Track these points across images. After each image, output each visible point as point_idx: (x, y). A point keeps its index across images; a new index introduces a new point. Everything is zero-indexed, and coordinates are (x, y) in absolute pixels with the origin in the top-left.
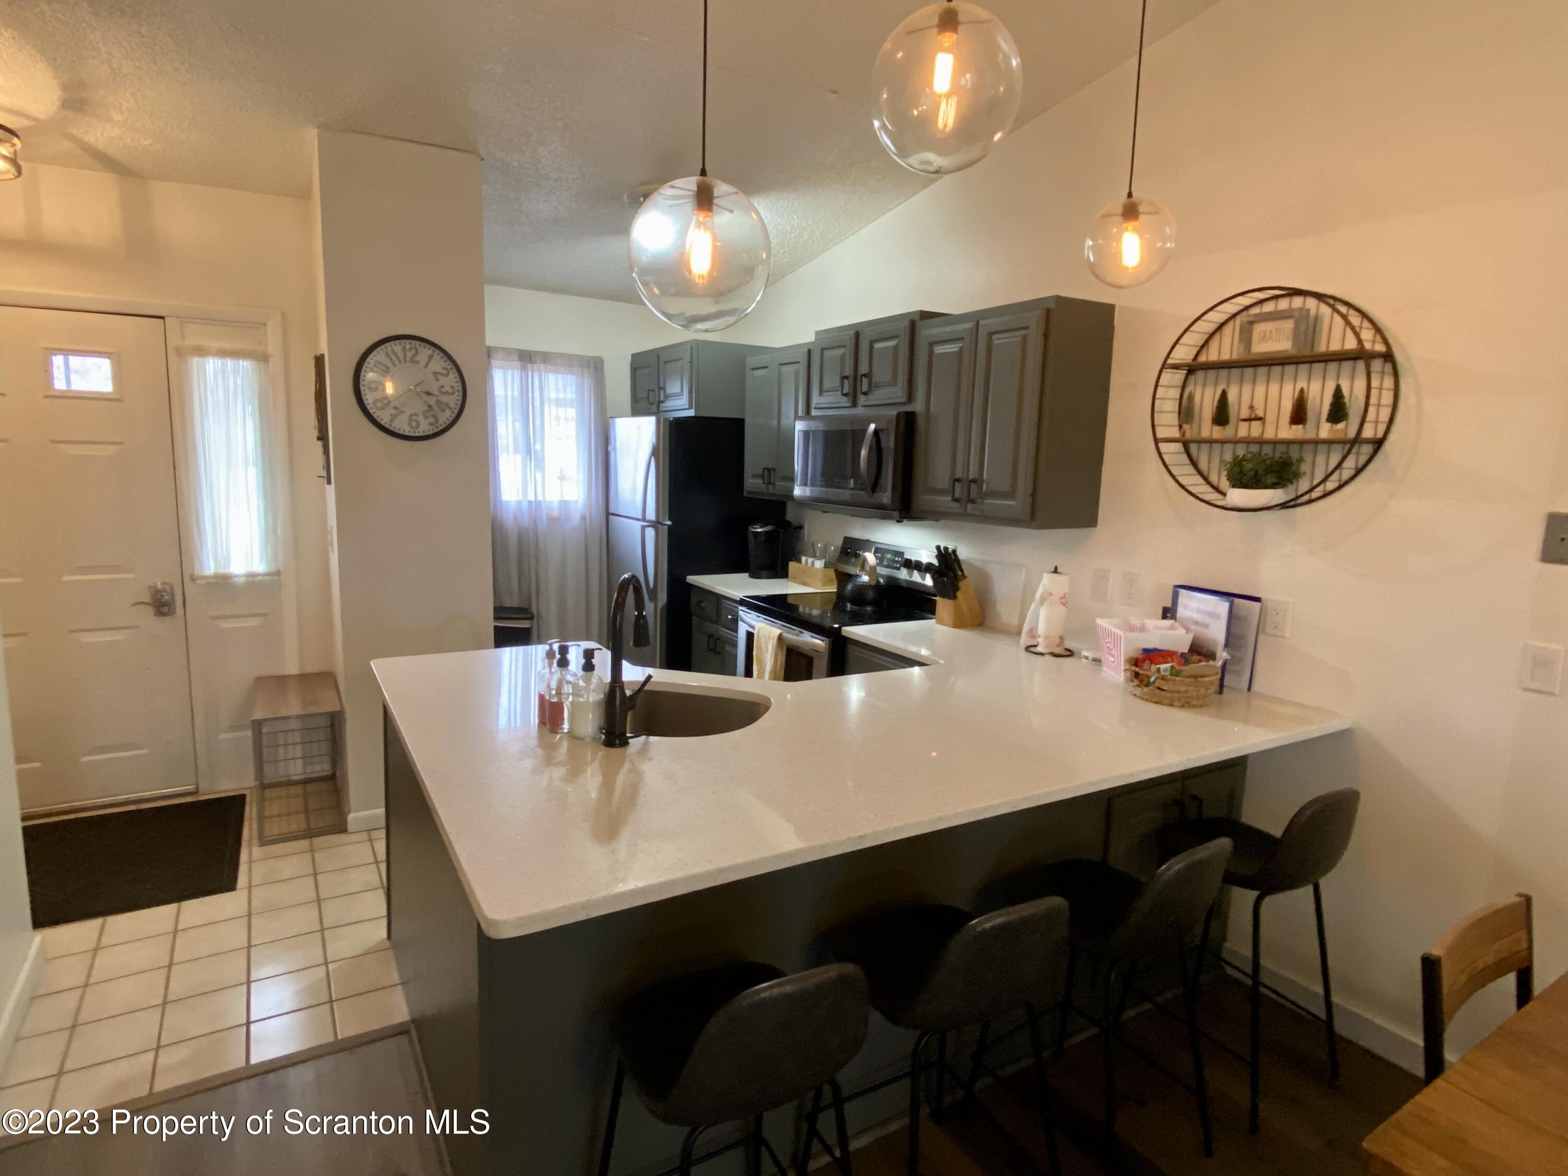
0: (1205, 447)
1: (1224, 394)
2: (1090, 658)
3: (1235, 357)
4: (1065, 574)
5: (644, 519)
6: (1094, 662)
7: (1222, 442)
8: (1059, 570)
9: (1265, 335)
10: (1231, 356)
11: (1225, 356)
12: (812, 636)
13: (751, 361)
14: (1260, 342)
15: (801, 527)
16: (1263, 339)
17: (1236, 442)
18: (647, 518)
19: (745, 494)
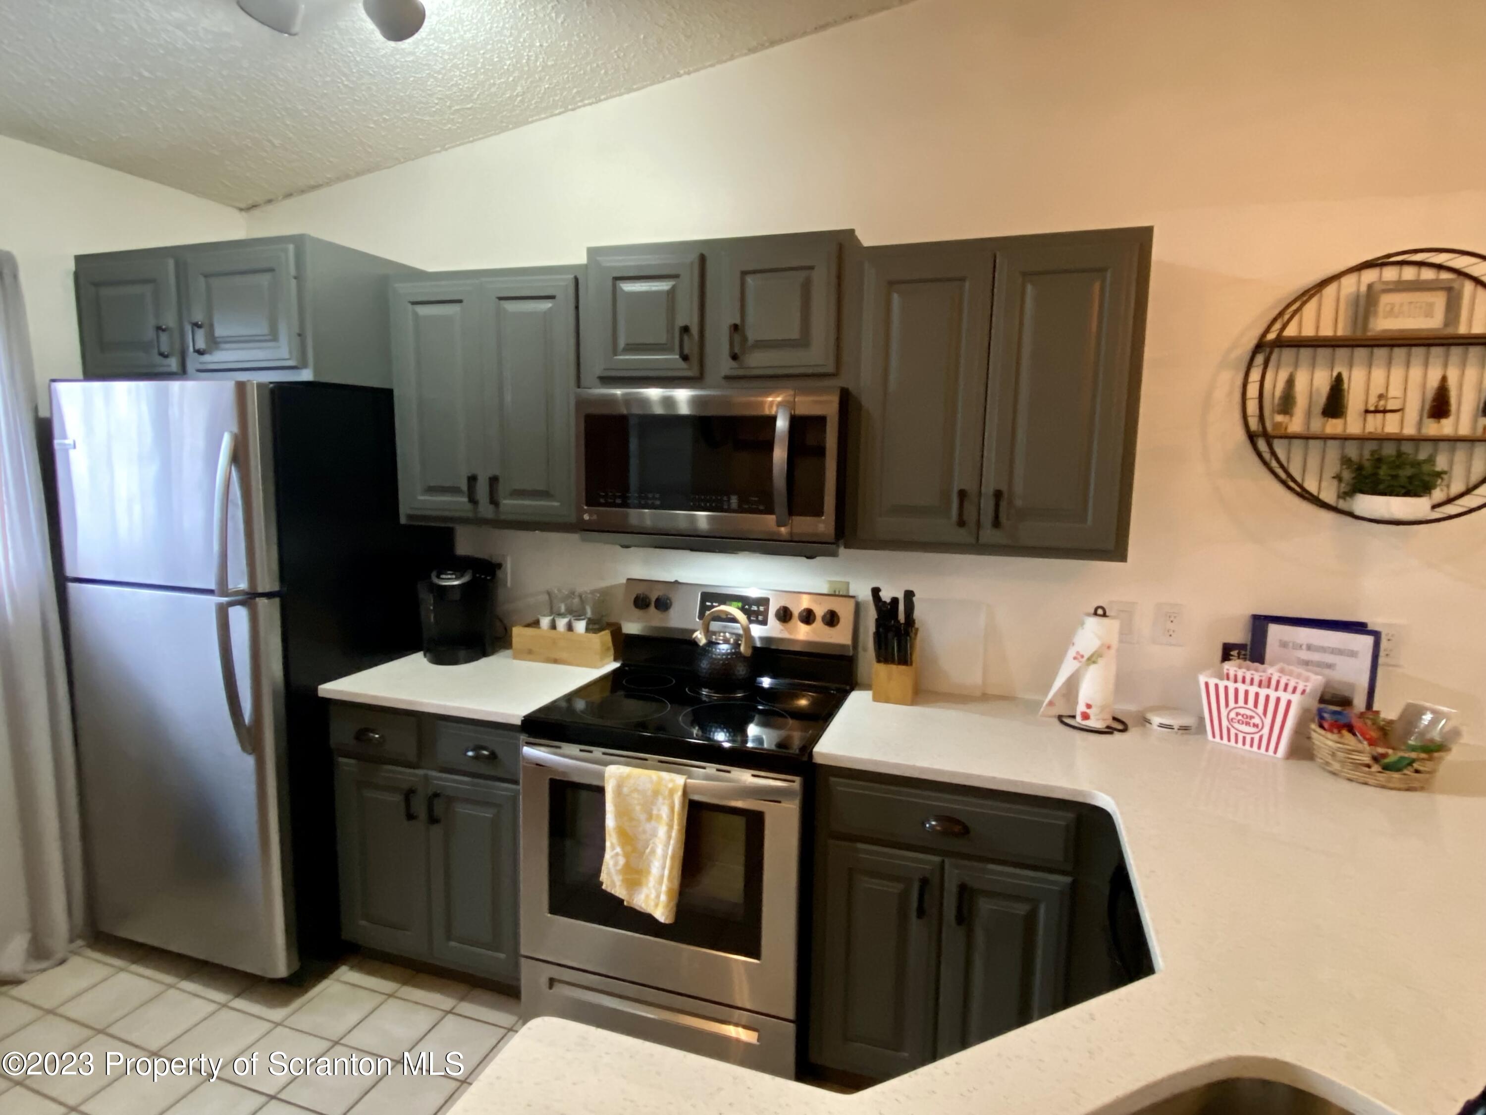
0: (1297, 444)
1: (1339, 379)
2: (1176, 727)
3: (1340, 333)
4: (1114, 618)
5: (223, 591)
6: (1181, 732)
7: (1325, 438)
8: (1107, 614)
9: (1392, 309)
10: (1335, 331)
11: (1327, 331)
12: (754, 776)
13: (405, 289)
14: (1385, 317)
15: (499, 566)
16: (1391, 313)
17: (1345, 439)
18: (231, 586)
19: (403, 520)
